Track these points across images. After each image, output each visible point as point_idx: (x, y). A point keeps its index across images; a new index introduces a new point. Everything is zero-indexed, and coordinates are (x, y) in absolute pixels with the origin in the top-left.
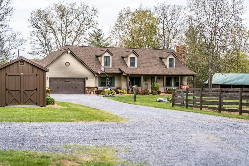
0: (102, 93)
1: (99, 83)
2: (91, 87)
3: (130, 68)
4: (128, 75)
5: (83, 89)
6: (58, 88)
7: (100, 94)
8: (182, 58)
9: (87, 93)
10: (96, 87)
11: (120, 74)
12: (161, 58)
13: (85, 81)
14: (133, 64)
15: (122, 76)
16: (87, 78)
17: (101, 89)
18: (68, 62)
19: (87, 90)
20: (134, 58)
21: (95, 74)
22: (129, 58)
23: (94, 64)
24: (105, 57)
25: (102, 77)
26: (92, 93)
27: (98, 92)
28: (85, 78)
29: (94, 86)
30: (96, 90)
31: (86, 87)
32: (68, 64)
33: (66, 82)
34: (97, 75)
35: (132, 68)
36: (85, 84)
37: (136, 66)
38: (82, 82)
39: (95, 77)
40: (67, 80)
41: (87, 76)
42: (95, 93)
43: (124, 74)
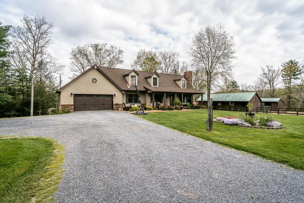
0: (131, 109)
1: (126, 100)
2: (119, 103)
3: (153, 87)
4: (153, 92)
5: (111, 106)
6: (84, 105)
7: (128, 110)
8: (190, 81)
9: (115, 110)
10: (124, 104)
11: (145, 92)
12: (175, 81)
13: (113, 98)
14: (155, 84)
15: (147, 94)
16: (115, 95)
17: (128, 105)
18: (95, 79)
19: (115, 107)
20: (157, 78)
21: (122, 92)
22: (152, 78)
23: (121, 82)
24: (131, 76)
25: (129, 94)
26: (120, 109)
27: (126, 109)
28: (112, 95)
29: (121, 103)
30: (124, 107)
31: (114, 103)
32: (94, 81)
33: (93, 99)
34: (124, 93)
35: (155, 87)
36: (113, 101)
37: (158, 86)
38: (109, 99)
39: (123, 94)
40: (95, 97)
41: (115, 93)
42: (122, 109)
43: (149, 92)
